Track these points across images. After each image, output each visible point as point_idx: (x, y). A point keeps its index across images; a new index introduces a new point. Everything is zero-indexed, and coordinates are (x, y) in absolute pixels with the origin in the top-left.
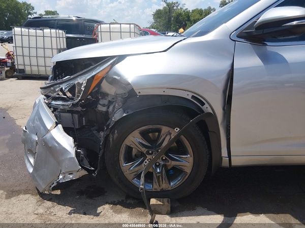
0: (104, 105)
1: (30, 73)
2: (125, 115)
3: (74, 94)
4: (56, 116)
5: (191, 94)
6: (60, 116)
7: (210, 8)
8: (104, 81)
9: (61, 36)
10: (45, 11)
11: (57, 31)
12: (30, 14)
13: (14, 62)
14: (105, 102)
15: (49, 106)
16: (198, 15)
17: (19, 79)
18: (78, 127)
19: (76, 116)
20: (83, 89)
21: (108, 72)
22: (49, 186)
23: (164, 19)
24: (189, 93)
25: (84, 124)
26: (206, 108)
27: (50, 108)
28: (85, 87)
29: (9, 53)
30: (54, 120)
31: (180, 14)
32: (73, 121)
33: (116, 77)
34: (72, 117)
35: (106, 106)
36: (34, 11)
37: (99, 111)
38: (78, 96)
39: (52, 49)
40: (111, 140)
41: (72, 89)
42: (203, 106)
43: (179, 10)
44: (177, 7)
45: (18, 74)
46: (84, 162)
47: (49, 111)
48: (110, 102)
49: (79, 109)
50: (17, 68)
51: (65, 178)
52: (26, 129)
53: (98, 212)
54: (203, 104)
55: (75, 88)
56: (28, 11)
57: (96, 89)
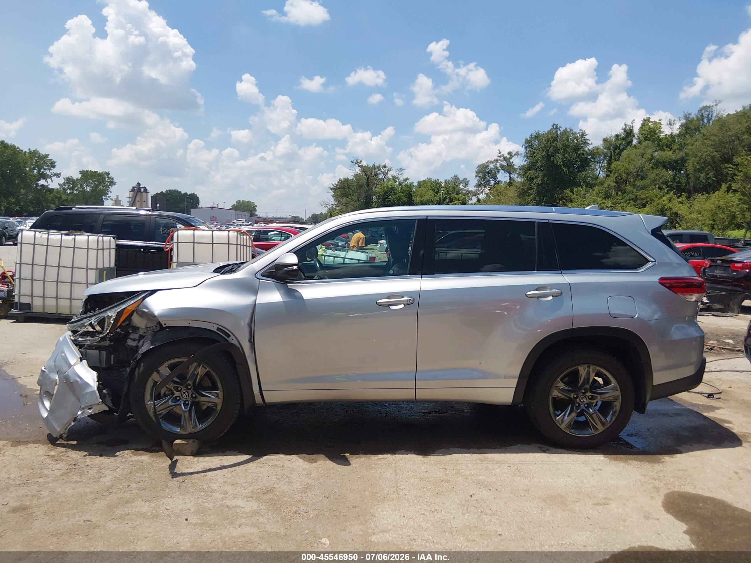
0: (134, 340)
1: (41, 311)
2: (152, 347)
3: (103, 328)
4: (81, 353)
5: (216, 327)
6: (86, 353)
7: (456, 178)
8: (135, 314)
9: (106, 246)
10: (81, 172)
11: (101, 238)
12: (44, 176)
13: (13, 291)
14: (136, 336)
15: (76, 343)
16: (431, 192)
17: (17, 321)
18: (104, 366)
19: (104, 353)
20: (112, 322)
21: (138, 306)
22: (65, 428)
23: (355, 198)
24: (214, 325)
25: (112, 363)
26: (232, 340)
27: (76, 345)
28: (114, 320)
29: (4, 273)
30: (79, 355)
31: (392, 190)
32: (100, 359)
33: (144, 310)
34: (100, 355)
35: (137, 340)
36: (54, 171)
37: (129, 346)
38: (107, 329)
39: (87, 269)
40: (136, 374)
41: (101, 323)
42: (228, 337)
43: (389, 180)
44: (386, 174)
45: (17, 312)
46: (106, 399)
47: (75, 349)
48: (140, 336)
49: (107, 343)
50: (16, 300)
51: (84, 414)
52: (45, 368)
53: (116, 455)
54: (229, 336)
55: (105, 321)
56: (39, 171)
57: (127, 322)
